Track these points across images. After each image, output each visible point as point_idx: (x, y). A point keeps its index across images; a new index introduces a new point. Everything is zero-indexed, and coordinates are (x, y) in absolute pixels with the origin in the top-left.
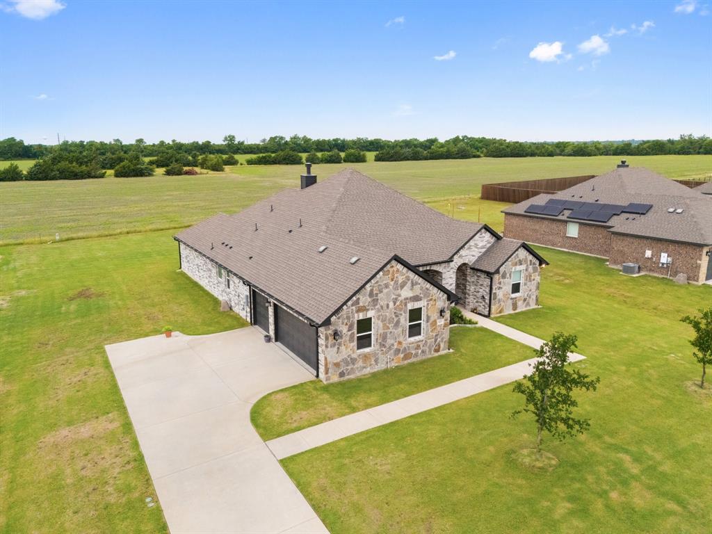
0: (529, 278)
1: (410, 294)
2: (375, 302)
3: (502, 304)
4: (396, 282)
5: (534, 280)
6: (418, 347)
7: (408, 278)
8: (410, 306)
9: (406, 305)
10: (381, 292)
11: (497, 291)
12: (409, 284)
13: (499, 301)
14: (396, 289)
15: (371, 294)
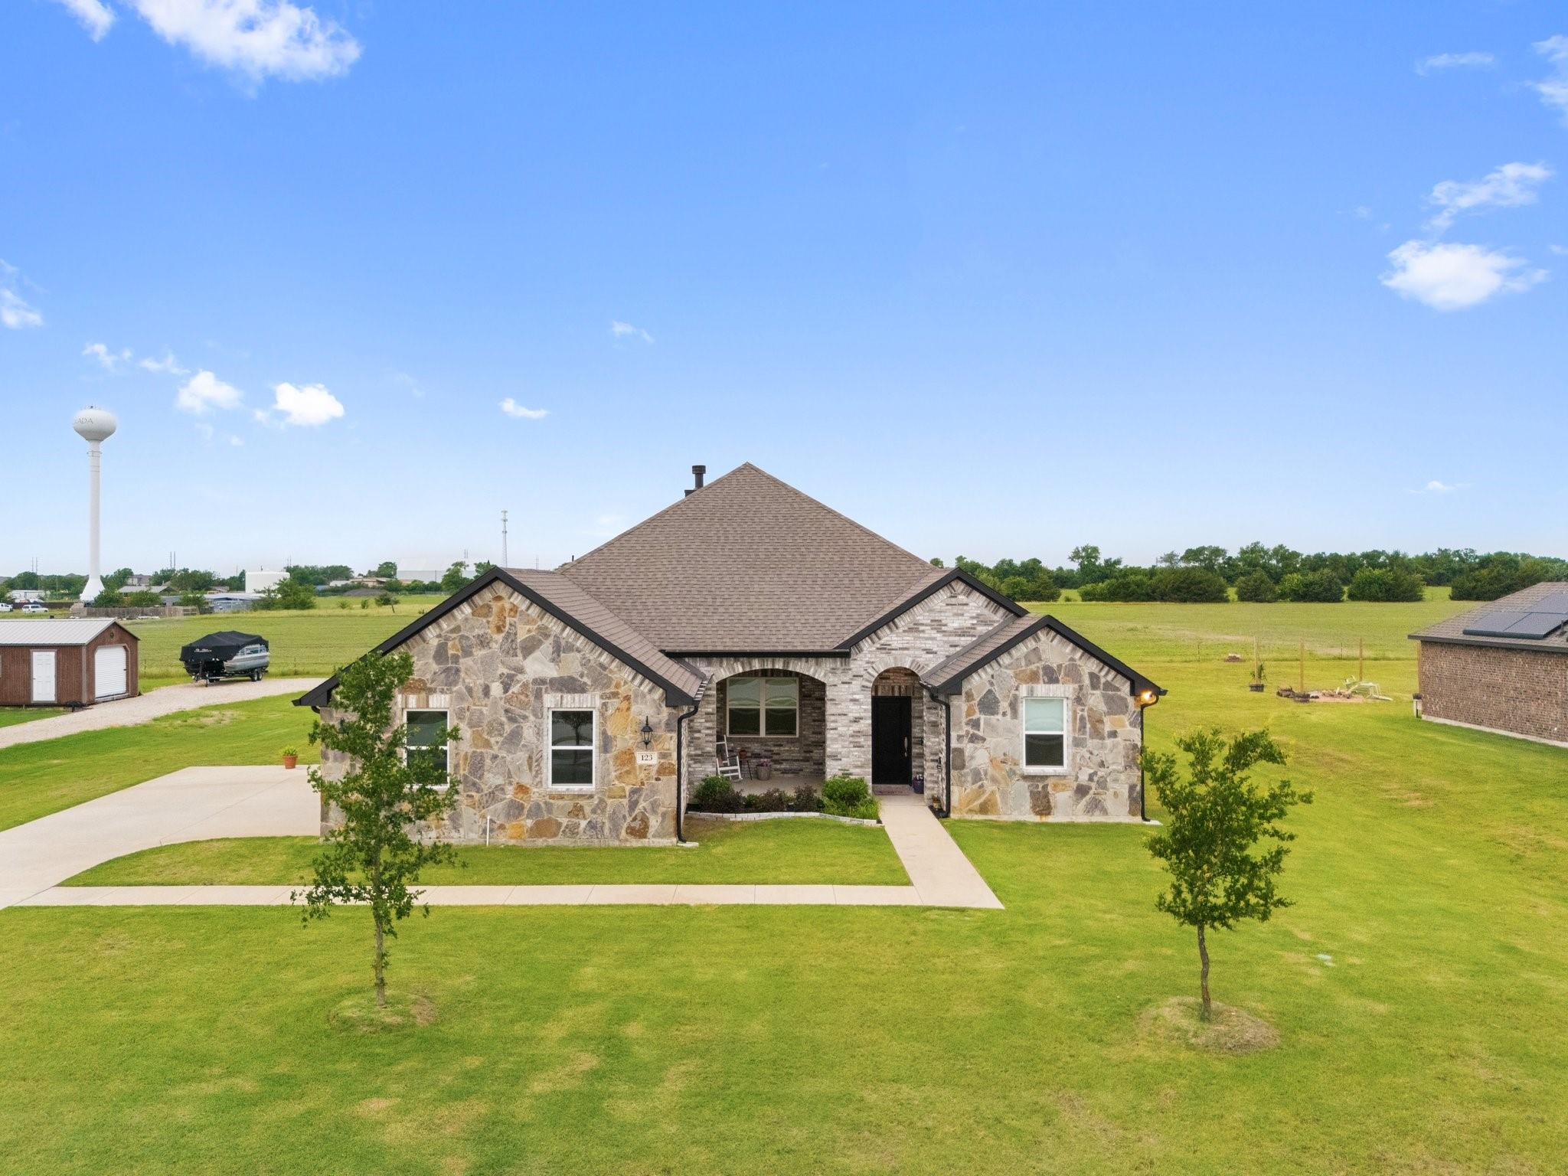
0: (1090, 726)
1: (551, 672)
2: (451, 675)
3: (990, 787)
4: (511, 637)
5: (1113, 734)
6: (577, 811)
7: (545, 633)
8: (552, 701)
9: (538, 696)
10: (467, 653)
11: (968, 748)
12: (547, 646)
13: (977, 776)
14: (511, 652)
15: (441, 654)
